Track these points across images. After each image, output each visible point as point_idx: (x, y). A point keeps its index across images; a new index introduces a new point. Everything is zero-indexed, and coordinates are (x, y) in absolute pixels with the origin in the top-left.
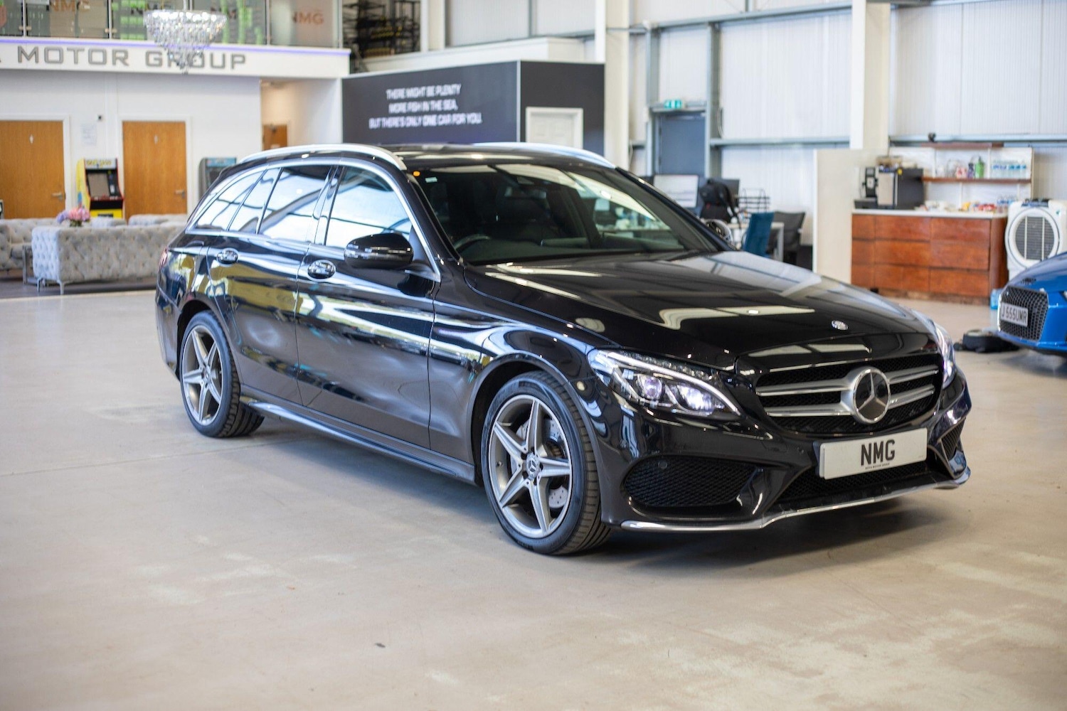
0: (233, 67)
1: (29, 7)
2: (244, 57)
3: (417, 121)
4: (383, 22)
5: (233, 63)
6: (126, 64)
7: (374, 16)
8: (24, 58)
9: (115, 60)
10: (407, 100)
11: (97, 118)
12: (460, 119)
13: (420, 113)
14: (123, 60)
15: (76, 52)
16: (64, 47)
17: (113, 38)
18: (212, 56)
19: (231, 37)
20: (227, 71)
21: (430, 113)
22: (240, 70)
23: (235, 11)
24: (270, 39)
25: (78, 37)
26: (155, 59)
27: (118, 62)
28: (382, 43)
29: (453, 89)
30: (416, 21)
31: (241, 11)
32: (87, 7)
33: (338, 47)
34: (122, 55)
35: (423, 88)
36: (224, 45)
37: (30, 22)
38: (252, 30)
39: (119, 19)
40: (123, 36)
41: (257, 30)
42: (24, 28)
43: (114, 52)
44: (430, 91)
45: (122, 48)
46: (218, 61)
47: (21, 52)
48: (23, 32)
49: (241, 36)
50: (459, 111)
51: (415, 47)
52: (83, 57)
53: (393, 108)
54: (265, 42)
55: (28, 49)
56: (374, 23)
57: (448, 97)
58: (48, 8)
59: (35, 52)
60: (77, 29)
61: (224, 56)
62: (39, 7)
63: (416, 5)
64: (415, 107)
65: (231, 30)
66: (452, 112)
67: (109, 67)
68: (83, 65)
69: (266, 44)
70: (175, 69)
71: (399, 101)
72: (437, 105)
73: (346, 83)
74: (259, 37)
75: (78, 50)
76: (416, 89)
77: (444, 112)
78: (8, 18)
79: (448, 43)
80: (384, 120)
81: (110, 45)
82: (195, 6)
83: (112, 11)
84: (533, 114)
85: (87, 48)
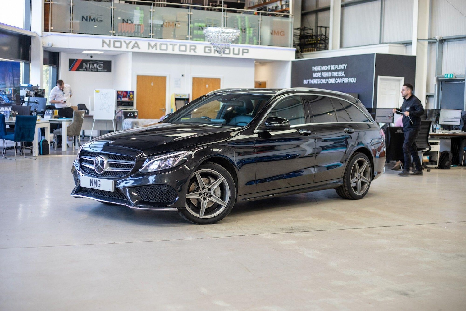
0: (243, 55)
1: (154, 25)
2: (248, 50)
3: (326, 81)
4: (311, 37)
5: (243, 52)
6: (195, 52)
7: (308, 33)
8: (150, 48)
9: (190, 49)
10: (322, 71)
11: (181, 76)
12: (346, 80)
13: (328, 78)
14: (194, 50)
15: (174, 45)
16: (169, 44)
17: (190, 40)
18: (234, 49)
19: (243, 41)
20: (240, 56)
21: (332, 77)
22: (246, 56)
23: (245, 29)
24: (260, 42)
25: (175, 39)
26: (208, 50)
27: (192, 51)
28: (310, 46)
29: (342, 67)
30: (327, 36)
31: (247, 29)
32: (179, 26)
33: (291, 47)
34: (194, 48)
35: (329, 66)
36: (239, 44)
37: (154, 32)
38: (252, 38)
39: (193, 32)
40: (194, 39)
41: (254, 38)
42: (151, 34)
43: (191, 46)
44: (333, 67)
45: (194, 45)
46: (236, 52)
47: (149, 45)
48: (150, 36)
49: (247, 40)
50: (346, 77)
51: (326, 48)
52: (177, 48)
53: (315, 75)
54: (258, 44)
55: (153, 44)
56: (307, 37)
57: (341, 70)
58: (162, 26)
59: (155, 45)
60: (174, 35)
61: (239, 49)
62: (158, 25)
63: (327, 29)
64: (325, 74)
65: (243, 38)
66: (342, 77)
67: (188, 53)
68: (177, 52)
69: (258, 45)
70: (217, 55)
71: (318, 71)
72: (335, 74)
73: (293, 62)
74: (255, 41)
75: (175, 45)
76: (326, 66)
77: (338, 77)
78: (144, 30)
79: (341, 46)
80: (310, 80)
81: (189, 43)
82: (227, 26)
83: (190, 28)
84: (381, 79)
85: (178, 44)
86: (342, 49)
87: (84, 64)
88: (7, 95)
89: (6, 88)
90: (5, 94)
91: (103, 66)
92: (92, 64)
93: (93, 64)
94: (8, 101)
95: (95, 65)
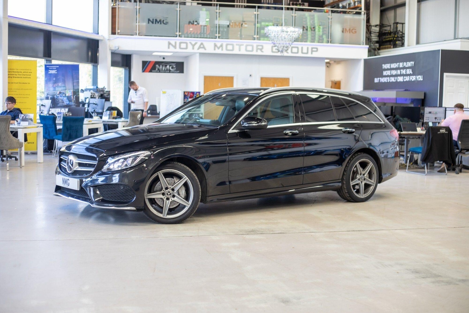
0: (312, 53)
1: (220, 25)
2: (317, 48)
3: (395, 80)
4: (390, 33)
5: (312, 51)
6: (262, 52)
7: (386, 30)
8: (216, 48)
9: (257, 49)
10: (391, 69)
11: (249, 76)
12: (413, 78)
13: (396, 76)
14: (261, 50)
15: (240, 46)
16: (235, 44)
17: (257, 40)
18: (302, 48)
19: (312, 39)
20: (309, 55)
21: (401, 75)
22: (315, 55)
23: (314, 28)
24: (330, 40)
25: (241, 39)
26: (276, 49)
27: (259, 51)
28: (389, 43)
29: (410, 64)
30: (403, 32)
31: (317, 28)
32: (246, 26)
33: (363, 44)
34: (260, 47)
35: (398, 64)
36: (308, 43)
37: (220, 32)
38: (322, 36)
39: (260, 31)
40: (262, 39)
41: (324, 36)
42: (217, 35)
43: (257, 46)
44: (401, 65)
45: (261, 44)
46: (305, 50)
47: (215, 45)
48: (216, 36)
49: (317, 39)
50: (413, 75)
51: (403, 45)
52: (243, 48)
53: (385, 73)
54: (328, 42)
55: (219, 44)
56: (385, 34)
57: (409, 68)
58: (228, 26)
59: (222, 46)
60: (241, 36)
61: (308, 48)
62: (225, 26)
63: (404, 25)
64: (394, 72)
65: (312, 36)
66: (410, 75)
67: (254, 53)
68: (243, 52)
69: (328, 43)
71: (388, 69)
72: (404, 72)
73: (365, 61)
74: (325, 39)
75: (241, 45)
76: (395, 64)
77: (407, 75)
78: (211, 31)
79: (418, 42)
80: (381, 78)
81: (255, 43)
82: (296, 25)
83: (257, 28)
84: (447, 76)
85: (245, 44)
86: (418, 46)
87: (157, 66)
88: (67, 96)
89: (66, 90)
90: (65, 96)
91: (176, 67)
92: (164, 66)
93: (166, 66)
94: (68, 102)
95: (168, 67)
